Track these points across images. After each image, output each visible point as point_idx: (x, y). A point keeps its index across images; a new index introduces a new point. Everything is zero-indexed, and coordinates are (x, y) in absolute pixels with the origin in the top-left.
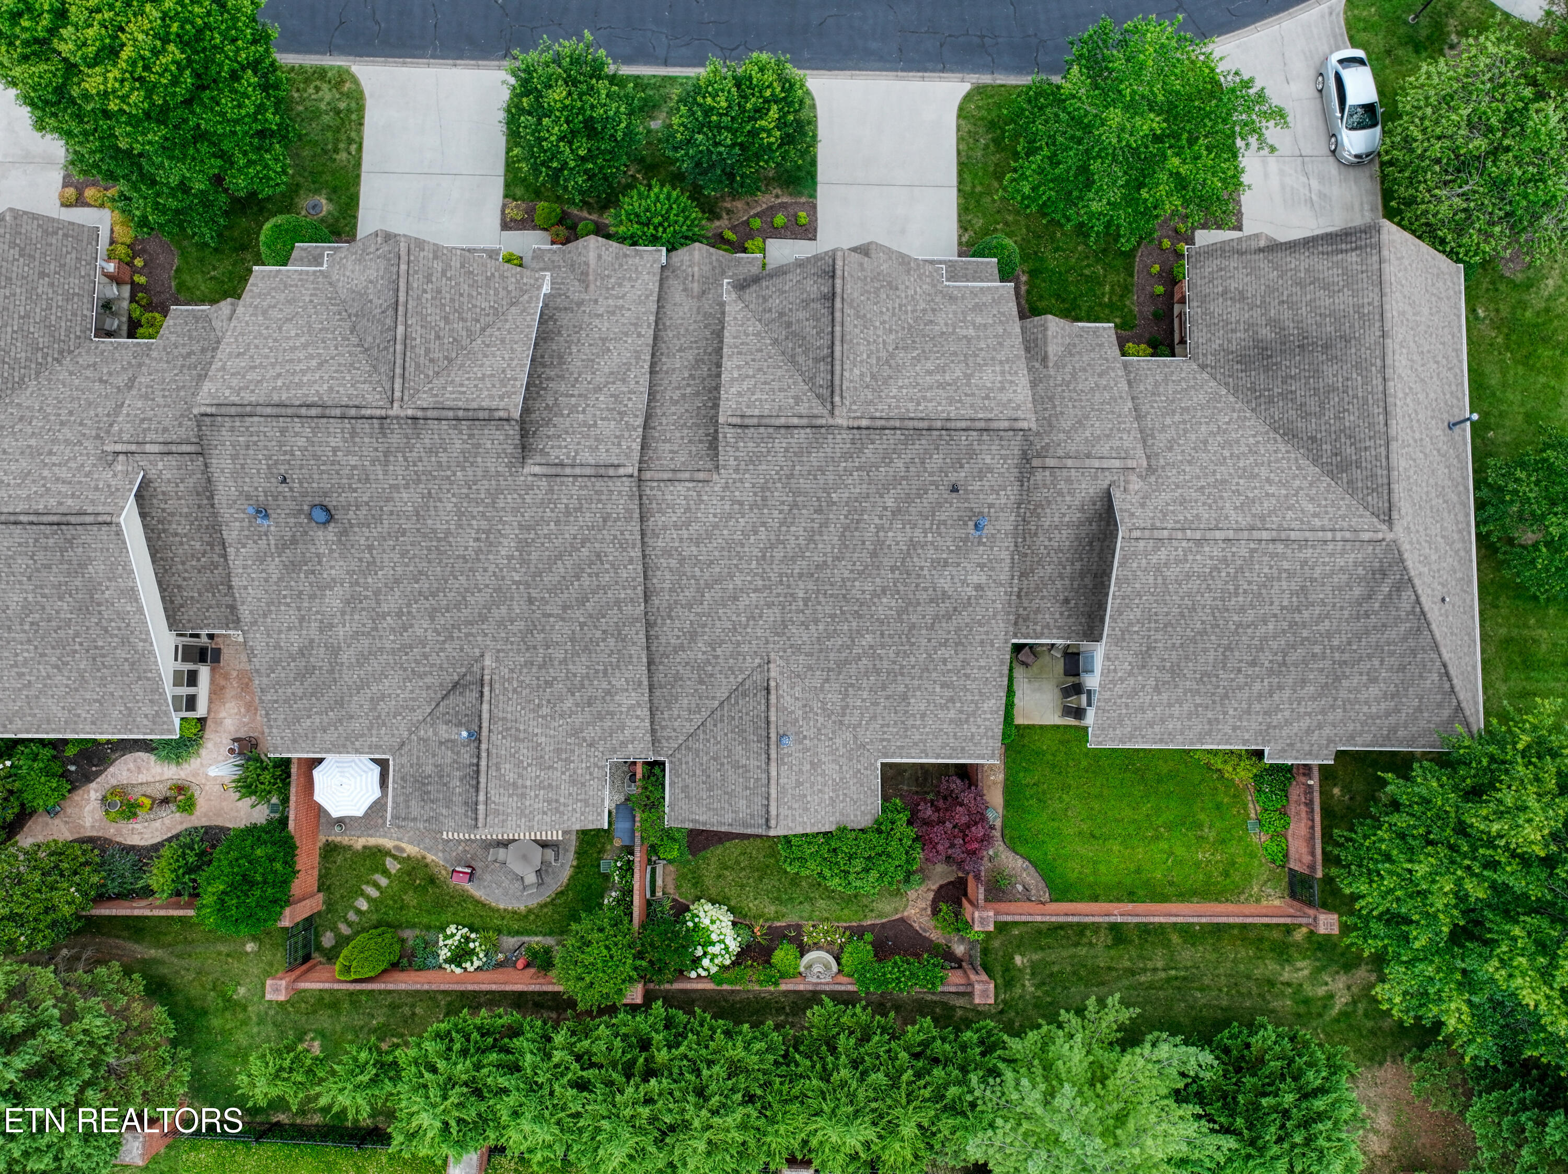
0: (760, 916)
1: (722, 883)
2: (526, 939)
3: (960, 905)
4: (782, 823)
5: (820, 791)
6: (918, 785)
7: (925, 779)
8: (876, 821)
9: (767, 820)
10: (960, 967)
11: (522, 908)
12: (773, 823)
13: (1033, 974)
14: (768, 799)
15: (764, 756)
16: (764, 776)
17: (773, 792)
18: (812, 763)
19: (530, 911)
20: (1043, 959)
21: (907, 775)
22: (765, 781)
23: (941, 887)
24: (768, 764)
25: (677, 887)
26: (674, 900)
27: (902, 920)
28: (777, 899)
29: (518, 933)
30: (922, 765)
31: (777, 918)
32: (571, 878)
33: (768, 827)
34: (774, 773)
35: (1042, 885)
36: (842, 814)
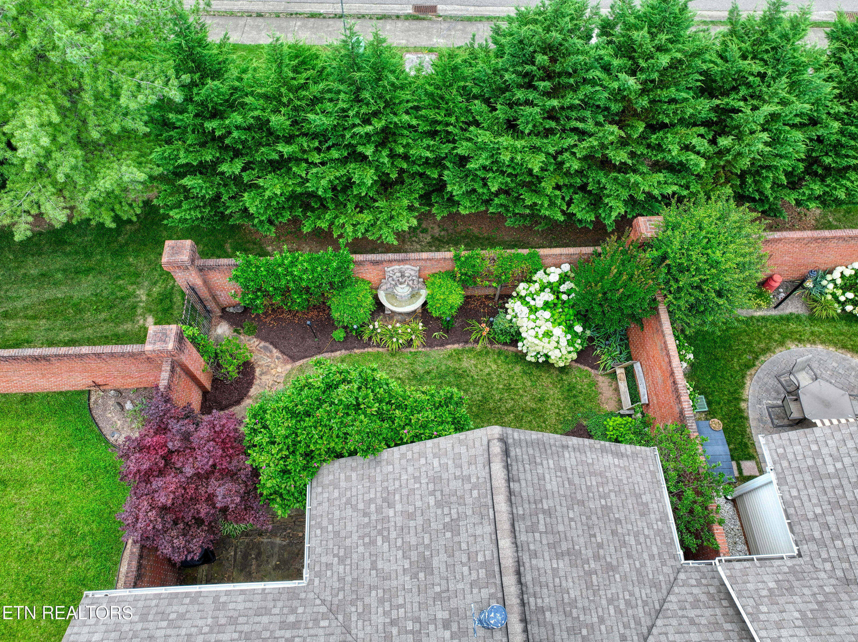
0: (480, 354)
1: (537, 393)
2: (774, 313)
3: (215, 381)
4: (480, 450)
5: (411, 516)
6: (258, 546)
7: (246, 556)
8: (314, 473)
9: (506, 453)
10: (223, 310)
11: (793, 347)
12: (497, 448)
13: (134, 308)
14: (511, 493)
15: (528, 578)
16: (522, 537)
17: (502, 506)
18: (429, 569)
19: (782, 344)
20: (117, 325)
21: (274, 561)
22: (520, 526)
23: (238, 402)
24: (519, 563)
25: (594, 384)
26: (597, 367)
27: (294, 359)
28: (460, 376)
29: (788, 319)
30: (249, 578)
31: (458, 353)
32: (742, 386)
33: (503, 440)
34: (505, 543)
35: (97, 412)
36: (372, 479)
